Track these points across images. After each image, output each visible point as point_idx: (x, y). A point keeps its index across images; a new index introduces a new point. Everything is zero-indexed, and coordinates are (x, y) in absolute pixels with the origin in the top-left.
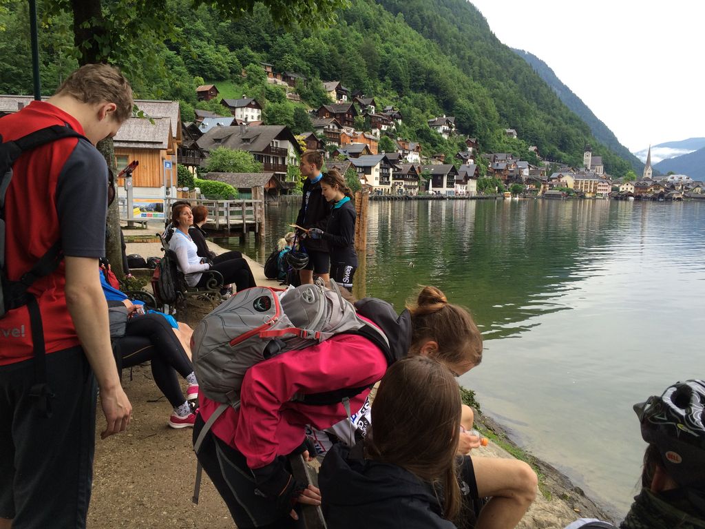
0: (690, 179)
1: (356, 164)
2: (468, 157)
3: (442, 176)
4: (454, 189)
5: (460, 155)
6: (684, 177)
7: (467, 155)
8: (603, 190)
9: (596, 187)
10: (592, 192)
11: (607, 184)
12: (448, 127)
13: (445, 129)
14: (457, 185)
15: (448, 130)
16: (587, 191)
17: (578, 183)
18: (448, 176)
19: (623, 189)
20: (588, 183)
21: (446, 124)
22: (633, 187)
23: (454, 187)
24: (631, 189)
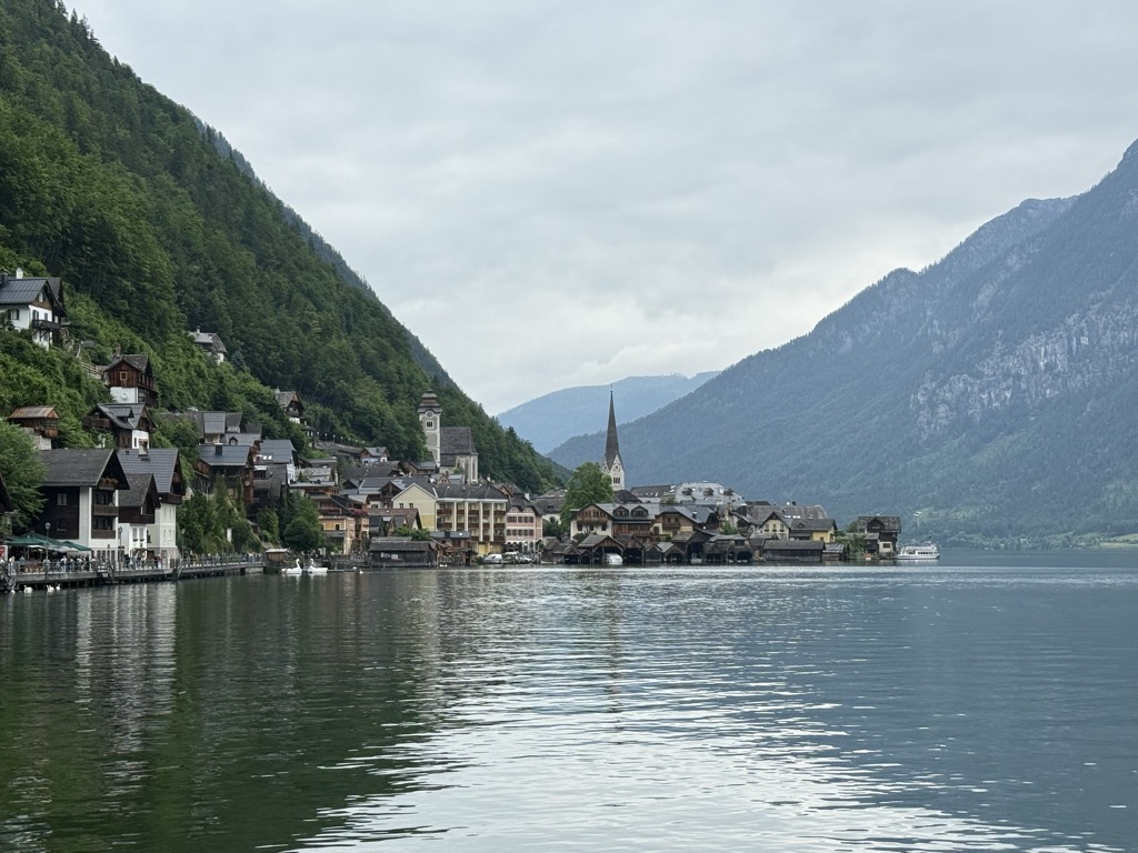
0: (736, 496)
2: (133, 423)
3: (74, 493)
4: (114, 544)
5: (103, 415)
6: (718, 491)
7: (131, 415)
8: (521, 532)
9: (503, 526)
10: (492, 539)
11: (533, 515)
12: (50, 313)
13: (42, 317)
14: (122, 525)
15: (50, 319)
16: (477, 538)
17: (450, 512)
18: (96, 492)
19: (580, 528)
20: (477, 512)
21: (41, 300)
22: (610, 523)
23: (112, 536)
24: (604, 529)
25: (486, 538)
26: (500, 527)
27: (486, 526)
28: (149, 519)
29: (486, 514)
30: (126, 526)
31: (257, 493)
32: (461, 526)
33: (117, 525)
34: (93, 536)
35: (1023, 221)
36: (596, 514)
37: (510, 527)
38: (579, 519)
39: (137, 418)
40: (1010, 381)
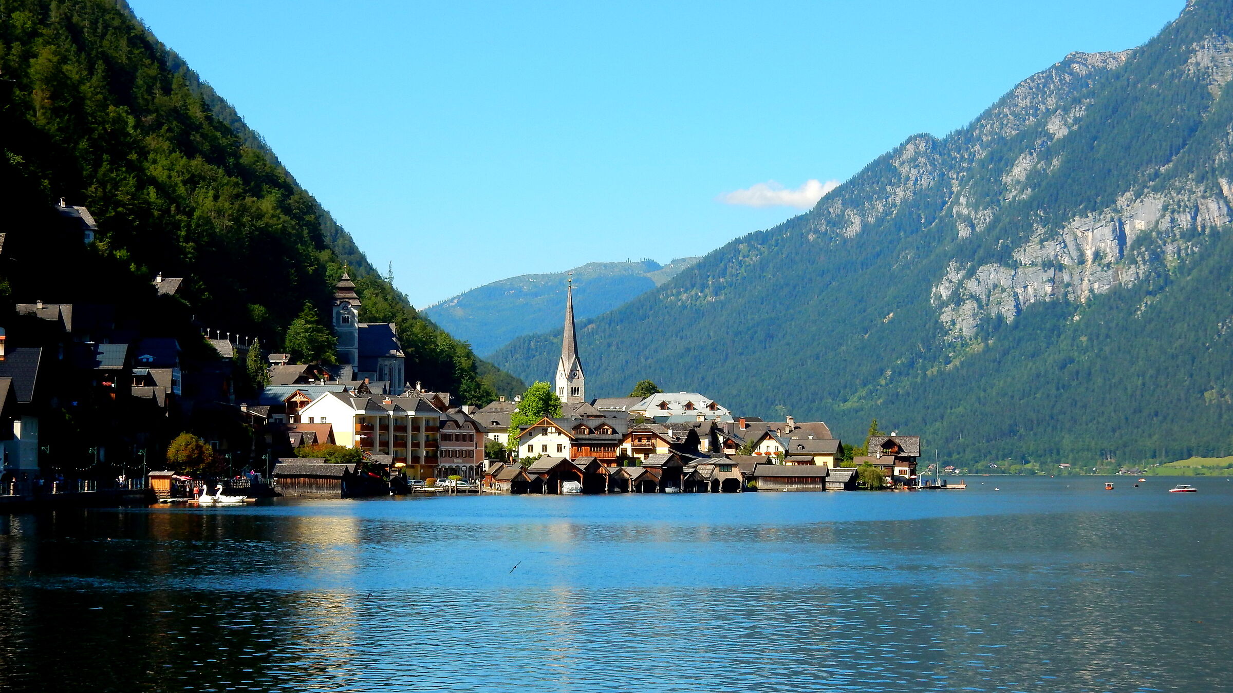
6: (700, 402)
8: (457, 454)
9: (437, 445)
10: (423, 463)
11: (472, 431)
16: (404, 460)
17: (372, 427)
19: (531, 448)
20: (404, 428)
22: (567, 443)
24: (559, 450)
25: (416, 460)
26: (433, 446)
32: (384, 446)
35: (1067, 78)
37: (445, 446)
40: (1051, 273)
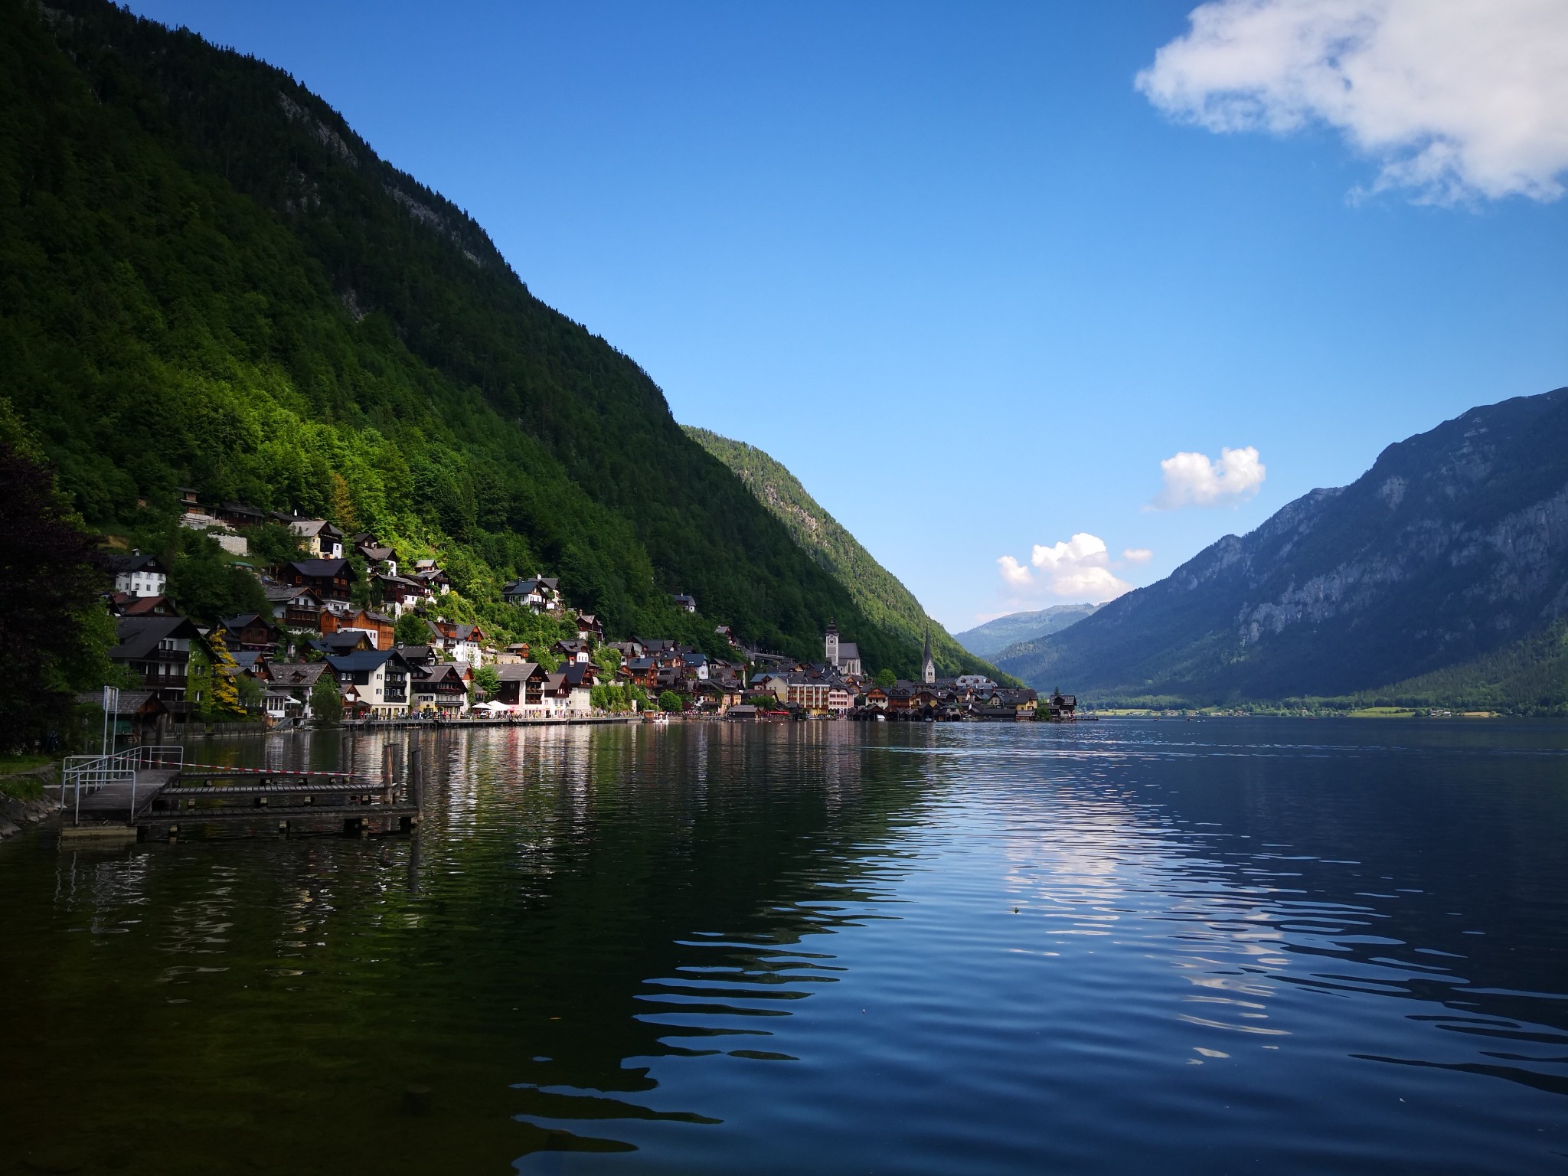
1: (339, 667)
2: (577, 649)
3: (517, 684)
4: (541, 708)
5: (561, 646)
6: (983, 680)
7: (576, 645)
8: (838, 703)
9: (827, 699)
10: (820, 707)
11: (846, 693)
12: (540, 597)
13: (535, 600)
14: (547, 699)
15: (540, 601)
16: (812, 706)
17: (796, 692)
18: (528, 683)
19: (871, 701)
20: (812, 692)
21: (535, 591)
22: (887, 698)
23: (541, 703)
24: (884, 702)
25: (817, 706)
26: (825, 700)
27: (817, 699)
28: (566, 694)
29: (817, 693)
30: (551, 700)
31: (659, 682)
32: (802, 699)
33: (543, 698)
34: (526, 703)
35: (1312, 502)
36: (879, 693)
37: (831, 700)
38: (870, 696)
39: (580, 647)
40: (1300, 607)
